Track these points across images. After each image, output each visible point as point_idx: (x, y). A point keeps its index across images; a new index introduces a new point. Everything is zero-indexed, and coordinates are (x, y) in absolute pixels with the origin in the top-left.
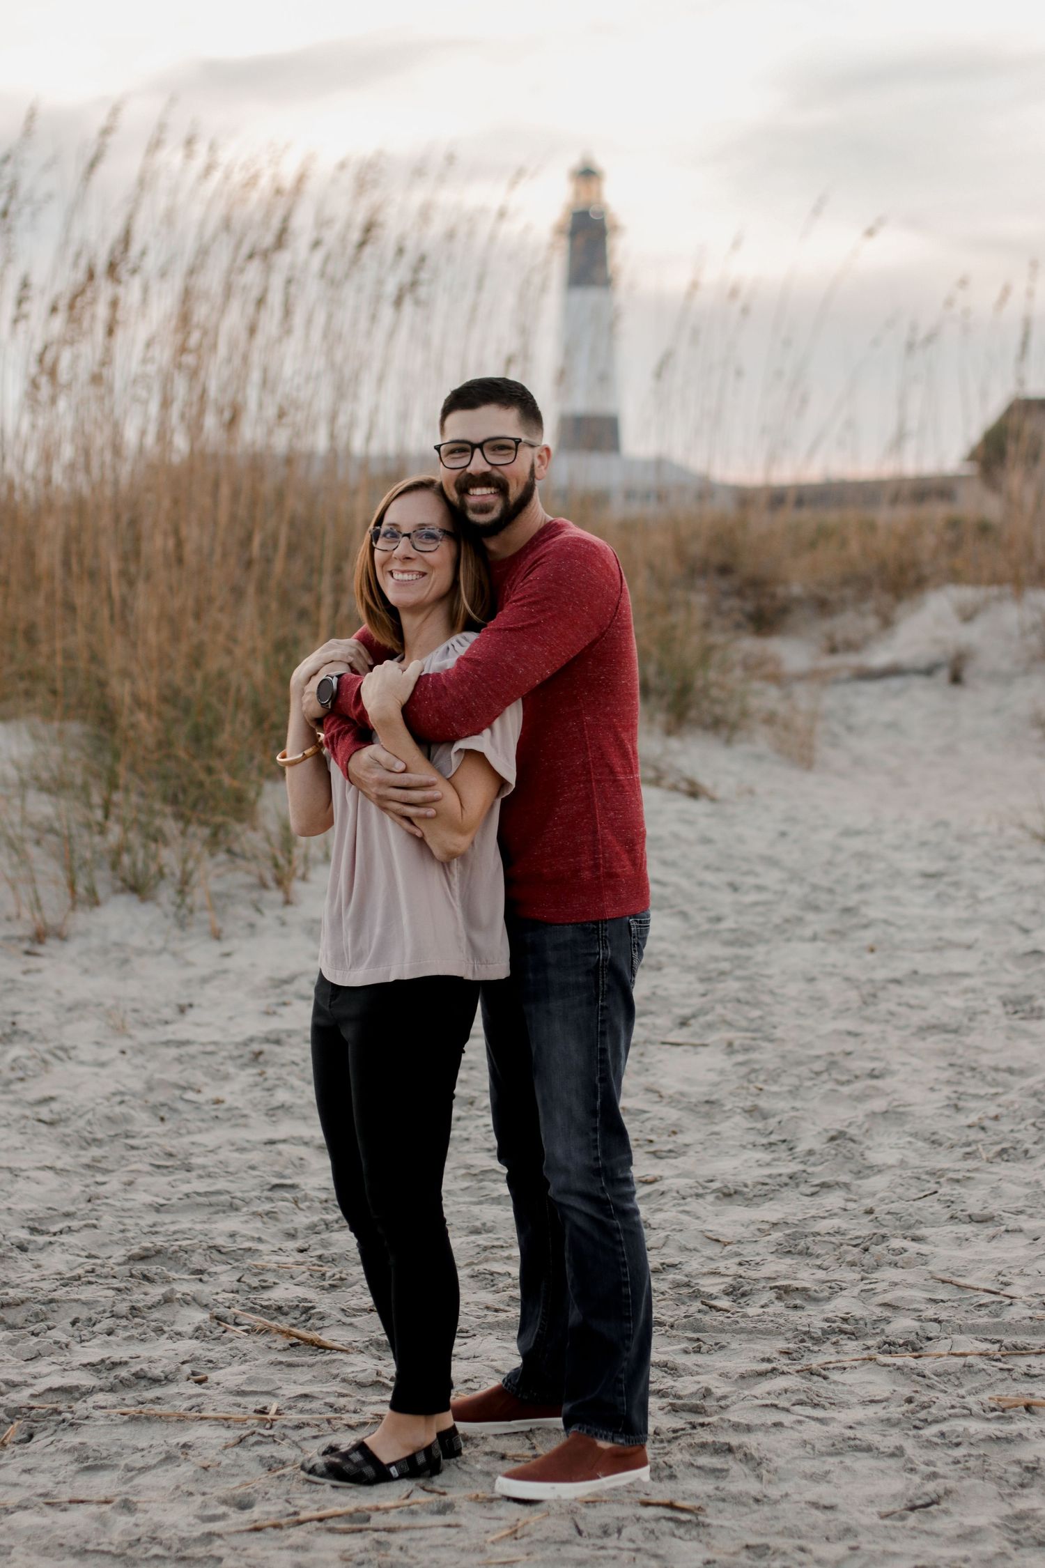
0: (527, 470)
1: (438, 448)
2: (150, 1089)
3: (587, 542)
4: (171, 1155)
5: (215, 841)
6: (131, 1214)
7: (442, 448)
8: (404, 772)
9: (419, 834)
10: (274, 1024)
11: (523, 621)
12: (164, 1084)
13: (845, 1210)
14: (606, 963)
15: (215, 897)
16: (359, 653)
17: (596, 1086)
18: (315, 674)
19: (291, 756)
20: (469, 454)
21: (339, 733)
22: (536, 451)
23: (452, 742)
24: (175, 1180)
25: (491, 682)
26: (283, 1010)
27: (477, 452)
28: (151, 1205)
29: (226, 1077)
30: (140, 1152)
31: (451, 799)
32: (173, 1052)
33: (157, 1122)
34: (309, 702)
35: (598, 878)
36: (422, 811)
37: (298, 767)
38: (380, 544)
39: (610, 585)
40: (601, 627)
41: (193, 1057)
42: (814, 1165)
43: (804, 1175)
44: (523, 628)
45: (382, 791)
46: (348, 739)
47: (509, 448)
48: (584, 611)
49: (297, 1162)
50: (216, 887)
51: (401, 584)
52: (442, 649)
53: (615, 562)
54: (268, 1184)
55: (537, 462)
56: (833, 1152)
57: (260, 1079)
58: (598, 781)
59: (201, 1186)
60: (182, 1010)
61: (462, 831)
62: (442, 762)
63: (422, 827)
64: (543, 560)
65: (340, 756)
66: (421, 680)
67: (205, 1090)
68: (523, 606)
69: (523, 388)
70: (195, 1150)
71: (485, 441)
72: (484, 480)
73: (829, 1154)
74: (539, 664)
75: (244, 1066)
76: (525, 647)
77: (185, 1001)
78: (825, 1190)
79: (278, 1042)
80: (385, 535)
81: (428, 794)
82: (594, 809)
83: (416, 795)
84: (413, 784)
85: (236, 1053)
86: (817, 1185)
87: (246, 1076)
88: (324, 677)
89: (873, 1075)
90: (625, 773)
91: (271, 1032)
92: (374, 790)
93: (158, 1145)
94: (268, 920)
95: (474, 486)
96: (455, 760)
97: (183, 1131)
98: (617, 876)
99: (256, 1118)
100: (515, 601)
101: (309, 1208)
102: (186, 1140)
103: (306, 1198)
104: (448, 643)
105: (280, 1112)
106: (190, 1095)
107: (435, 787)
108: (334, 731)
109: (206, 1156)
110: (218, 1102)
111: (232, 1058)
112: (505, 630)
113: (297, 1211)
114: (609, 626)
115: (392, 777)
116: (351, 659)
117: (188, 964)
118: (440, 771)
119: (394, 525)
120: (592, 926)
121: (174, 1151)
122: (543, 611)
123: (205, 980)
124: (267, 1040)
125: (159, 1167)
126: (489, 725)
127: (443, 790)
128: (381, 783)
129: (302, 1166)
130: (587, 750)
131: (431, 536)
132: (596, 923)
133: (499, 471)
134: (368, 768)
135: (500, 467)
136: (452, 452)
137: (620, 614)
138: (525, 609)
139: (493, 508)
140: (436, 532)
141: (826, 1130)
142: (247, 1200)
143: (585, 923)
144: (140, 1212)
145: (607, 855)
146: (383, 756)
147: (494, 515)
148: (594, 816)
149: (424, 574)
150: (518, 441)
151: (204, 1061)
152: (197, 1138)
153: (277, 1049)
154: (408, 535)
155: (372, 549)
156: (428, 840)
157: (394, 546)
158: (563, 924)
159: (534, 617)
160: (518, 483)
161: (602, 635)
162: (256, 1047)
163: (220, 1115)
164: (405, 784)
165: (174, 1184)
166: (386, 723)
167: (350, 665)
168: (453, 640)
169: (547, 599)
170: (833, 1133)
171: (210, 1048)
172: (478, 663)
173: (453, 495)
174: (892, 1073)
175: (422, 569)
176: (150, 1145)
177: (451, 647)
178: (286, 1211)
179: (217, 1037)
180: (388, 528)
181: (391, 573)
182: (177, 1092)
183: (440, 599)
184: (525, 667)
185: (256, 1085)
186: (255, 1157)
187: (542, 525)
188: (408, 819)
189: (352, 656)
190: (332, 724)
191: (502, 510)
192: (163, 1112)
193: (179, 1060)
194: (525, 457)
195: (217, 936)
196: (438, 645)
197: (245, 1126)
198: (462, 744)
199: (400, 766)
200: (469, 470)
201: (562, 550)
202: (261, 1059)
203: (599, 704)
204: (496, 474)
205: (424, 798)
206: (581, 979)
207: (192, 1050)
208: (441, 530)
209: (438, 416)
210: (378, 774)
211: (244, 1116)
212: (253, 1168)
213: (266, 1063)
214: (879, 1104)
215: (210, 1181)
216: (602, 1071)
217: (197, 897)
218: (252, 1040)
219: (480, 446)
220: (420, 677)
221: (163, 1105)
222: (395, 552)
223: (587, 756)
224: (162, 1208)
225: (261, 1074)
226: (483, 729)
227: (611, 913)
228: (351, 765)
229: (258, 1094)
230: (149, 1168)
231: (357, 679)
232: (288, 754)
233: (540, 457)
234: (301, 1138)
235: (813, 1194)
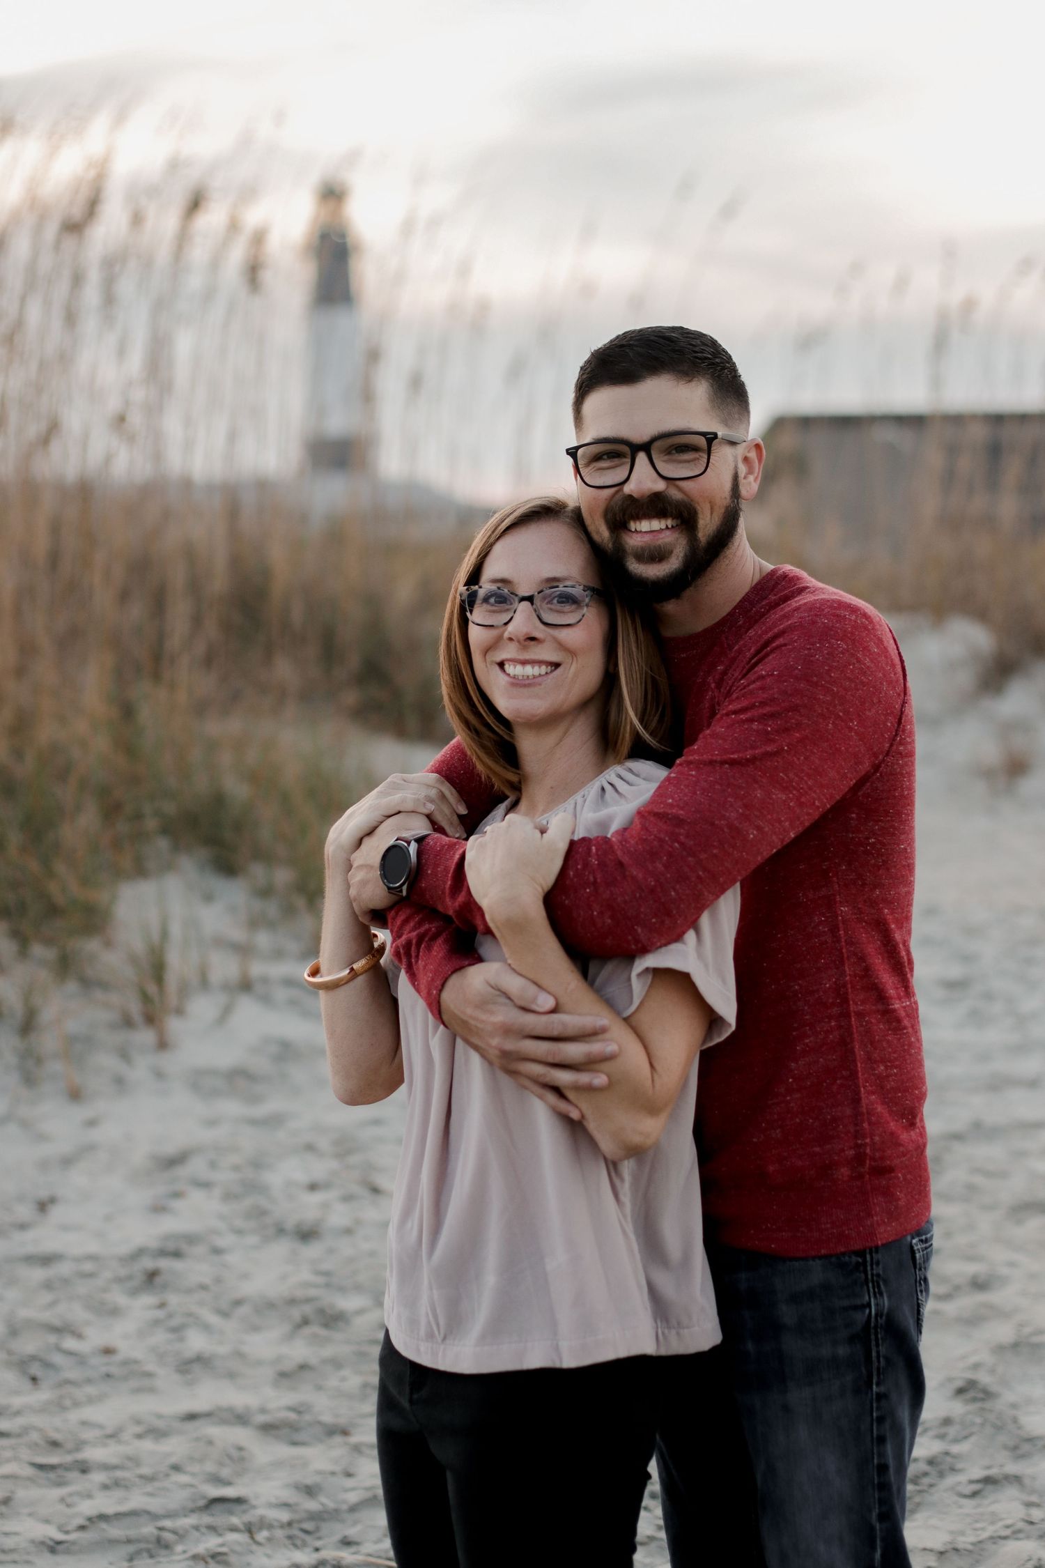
0: (728, 486)
1: (572, 452)
2: (14, 1332)
3: (854, 610)
4: (55, 1444)
5: (65, 966)
6: (15, 1557)
7: (580, 452)
8: (554, 1011)
9: (575, 1115)
10: (170, 1225)
11: (753, 747)
12: (31, 1325)
13: (1032, 1523)
14: (882, 1321)
15: (71, 1040)
16: (443, 796)
17: (872, 1528)
18: (370, 832)
19: (329, 974)
20: (629, 460)
21: (420, 939)
22: (740, 450)
23: (630, 957)
24: (71, 1495)
25: (703, 856)
26: (177, 1204)
27: (641, 458)
28: (43, 1543)
29: (115, 1312)
30: (11, 1441)
31: (634, 1055)
32: (38, 1274)
33: (27, 1385)
34: (364, 883)
35: (860, 1176)
36: (584, 1078)
37: (342, 993)
38: (477, 615)
39: (890, 682)
40: (875, 755)
41: (66, 1281)
42: (956, 1441)
43: (948, 1459)
44: (753, 760)
45: (510, 1045)
46: (439, 949)
47: (695, 449)
48: (851, 729)
49: (235, 1453)
50: (73, 1026)
51: (519, 684)
52: (592, 789)
53: (892, 641)
54: (204, 1497)
55: (742, 469)
56: (978, 1420)
57: (160, 1314)
58: (860, 1015)
59: (106, 1503)
60: (43, 1206)
61: (652, 1109)
62: (614, 990)
63: (584, 1106)
64: (781, 641)
65: (424, 979)
66: (575, 849)
67: (89, 1332)
68: (751, 720)
69: (714, 343)
70: (88, 1435)
71: (654, 439)
72: (655, 505)
73: (973, 1424)
74: (780, 822)
75: (134, 1292)
76: (759, 793)
77: (44, 1194)
78: (990, 1487)
79: (177, 1254)
80: (486, 600)
81: (595, 1047)
82: (854, 1061)
83: (574, 1051)
84: (570, 1032)
85: (123, 1272)
86: (978, 1481)
87: (141, 1307)
88: (392, 842)
89: (979, 1285)
90: (900, 998)
91: (167, 1237)
92: (495, 1042)
93: (40, 1430)
94: (139, 1071)
95: (638, 517)
96: (638, 987)
97: (68, 1403)
98: (891, 1170)
99: (166, 1377)
100: (735, 712)
101: (269, 1540)
102: (74, 1416)
103: (264, 1524)
104: (602, 780)
105: (196, 1368)
106: (70, 1343)
107: (607, 1036)
108: (410, 934)
109: (105, 1445)
110: (108, 1351)
111: (119, 1280)
112: (723, 763)
113: (254, 1547)
114: (887, 754)
115: (529, 1020)
116: (431, 807)
117: (42, 1138)
118: (610, 1003)
119: (504, 581)
120: (854, 1259)
121: (57, 1436)
122: (786, 730)
123: (67, 1162)
124: (163, 1253)
125: (41, 1467)
126: (694, 924)
127: (619, 1041)
128: (508, 1031)
129: (242, 1459)
130: (842, 962)
131: (567, 599)
132: (861, 1253)
133: (680, 489)
134: (483, 1004)
135: (682, 484)
136: (597, 458)
137: (904, 731)
138: (755, 726)
139: (671, 552)
140: (577, 591)
141: (950, 1380)
142: (181, 1532)
143: (843, 1254)
144: (28, 1553)
145: (877, 1138)
146: (514, 984)
147: (673, 564)
148: (854, 1074)
149: (556, 665)
150: (711, 438)
151: (82, 1288)
152: (89, 1413)
153: (177, 1265)
154: (530, 599)
155: (464, 623)
156: (591, 1126)
157: (506, 617)
158: (805, 1259)
159: (773, 741)
160: (712, 509)
161: (876, 768)
162: (148, 1263)
163: (114, 1370)
164: (555, 1033)
165: (69, 1500)
166: (518, 926)
167: (429, 816)
168: (611, 774)
169: (795, 708)
170: (959, 1383)
171: (88, 1267)
172: (679, 822)
173: (602, 532)
174: (1003, 1281)
175: (554, 658)
176: (25, 1431)
177: (608, 787)
178: (238, 1548)
179: (93, 1247)
180: (494, 587)
181: (501, 665)
182: (52, 1339)
183: (583, 705)
184: (759, 828)
185: (156, 1323)
186: (175, 1447)
187: (757, 578)
188: (557, 1091)
189: (432, 801)
190: (406, 921)
191: (686, 556)
192: (35, 1369)
193: (48, 1285)
194: (725, 461)
195: (75, 1095)
196: (583, 784)
197: (152, 1390)
198: (652, 961)
199: (546, 1002)
200: (628, 489)
201: (814, 623)
202: (158, 1280)
203: (864, 885)
204: (675, 494)
205: (589, 1054)
206: (842, 1351)
207: (64, 1269)
208: (586, 588)
209: (570, 395)
210: (503, 1015)
211: (149, 1375)
212: (176, 1468)
213: (165, 1287)
214: (1003, 1332)
215: (118, 1493)
216: (881, 1502)
217: (48, 1042)
218: (140, 1253)
219: (646, 447)
220: (572, 844)
221: (34, 1358)
222: (510, 627)
223: (843, 973)
224: (60, 1547)
225: (162, 1305)
226: (684, 933)
227: (885, 1233)
228: (448, 996)
229: (160, 1337)
230: (29, 1471)
231: (452, 847)
232: (323, 969)
233: (746, 459)
234: (230, 1410)
235: (974, 1494)
